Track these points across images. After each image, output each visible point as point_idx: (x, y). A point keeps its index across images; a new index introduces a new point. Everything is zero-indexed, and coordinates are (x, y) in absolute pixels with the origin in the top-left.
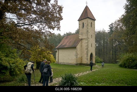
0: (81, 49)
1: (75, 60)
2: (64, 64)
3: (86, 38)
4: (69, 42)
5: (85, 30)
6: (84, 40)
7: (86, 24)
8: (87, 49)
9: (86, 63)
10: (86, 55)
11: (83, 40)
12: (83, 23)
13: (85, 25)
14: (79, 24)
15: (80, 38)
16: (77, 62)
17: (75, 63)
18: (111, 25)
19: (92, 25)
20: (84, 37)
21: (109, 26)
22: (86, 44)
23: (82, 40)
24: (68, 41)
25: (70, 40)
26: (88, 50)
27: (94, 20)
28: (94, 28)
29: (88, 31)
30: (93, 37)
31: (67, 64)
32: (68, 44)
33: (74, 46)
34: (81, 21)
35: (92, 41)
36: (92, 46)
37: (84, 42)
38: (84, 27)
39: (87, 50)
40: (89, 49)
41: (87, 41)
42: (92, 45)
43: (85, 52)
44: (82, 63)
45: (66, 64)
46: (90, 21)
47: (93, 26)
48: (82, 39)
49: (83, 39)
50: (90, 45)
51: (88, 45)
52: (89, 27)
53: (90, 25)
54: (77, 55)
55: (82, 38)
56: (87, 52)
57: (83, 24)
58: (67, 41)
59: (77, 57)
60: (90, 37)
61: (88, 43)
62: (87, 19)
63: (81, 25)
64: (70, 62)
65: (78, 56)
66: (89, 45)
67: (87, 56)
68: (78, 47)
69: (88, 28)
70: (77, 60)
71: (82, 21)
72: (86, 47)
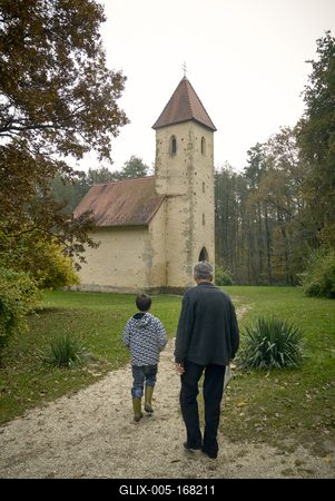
0: (166, 234)
1: (144, 276)
2: (96, 289)
3: (185, 192)
4: (114, 206)
5: (179, 163)
6: (178, 200)
7: (186, 142)
8: (189, 232)
9: (183, 285)
10: (185, 255)
11: (173, 199)
12: (173, 136)
13: (181, 146)
14: (158, 141)
15: (161, 191)
16: (149, 282)
17: (142, 286)
18: (253, 149)
19: (206, 148)
20: (177, 187)
21: (250, 153)
22: (183, 214)
23: (170, 200)
24: (110, 203)
25: (121, 199)
26: (191, 238)
27: (212, 129)
28: (212, 156)
29: (190, 168)
30: (207, 190)
31: (111, 290)
32: (110, 212)
33: (142, 222)
34: (163, 132)
35: (206, 205)
36: (204, 224)
37: (177, 206)
38: (178, 152)
39: (187, 238)
40: (194, 232)
41: (188, 205)
42: (206, 219)
43: (182, 245)
44: (169, 284)
45: (103, 290)
46: (198, 132)
47: (207, 150)
48: (167, 197)
49: (171, 196)
50: (197, 219)
51: (192, 217)
52: (197, 155)
53: (197, 145)
54: (149, 257)
55: (169, 193)
56: (189, 244)
57: (174, 141)
58: (106, 202)
59: (150, 264)
60: (197, 189)
61: (191, 210)
62: (190, 124)
63: (166, 146)
64: (120, 284)
65: (156, 261)
66: (195, 219)
67: (189, 260)
68: (156, 224)
69: (191, 158)
70: (149, 275)
71: (169, 129)
72: (183, 227)
